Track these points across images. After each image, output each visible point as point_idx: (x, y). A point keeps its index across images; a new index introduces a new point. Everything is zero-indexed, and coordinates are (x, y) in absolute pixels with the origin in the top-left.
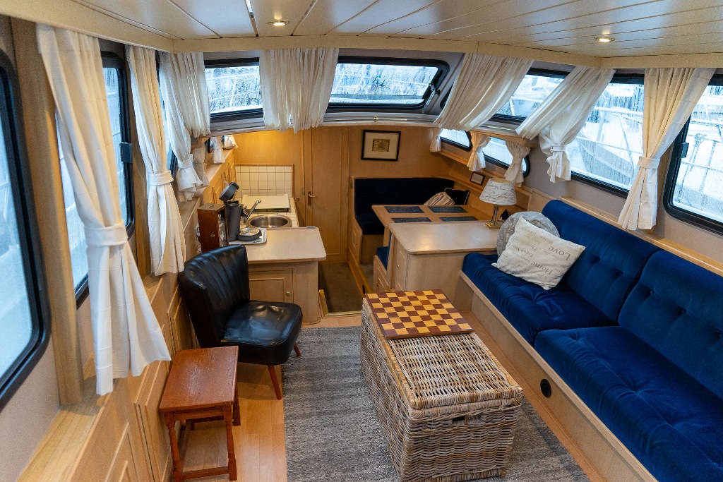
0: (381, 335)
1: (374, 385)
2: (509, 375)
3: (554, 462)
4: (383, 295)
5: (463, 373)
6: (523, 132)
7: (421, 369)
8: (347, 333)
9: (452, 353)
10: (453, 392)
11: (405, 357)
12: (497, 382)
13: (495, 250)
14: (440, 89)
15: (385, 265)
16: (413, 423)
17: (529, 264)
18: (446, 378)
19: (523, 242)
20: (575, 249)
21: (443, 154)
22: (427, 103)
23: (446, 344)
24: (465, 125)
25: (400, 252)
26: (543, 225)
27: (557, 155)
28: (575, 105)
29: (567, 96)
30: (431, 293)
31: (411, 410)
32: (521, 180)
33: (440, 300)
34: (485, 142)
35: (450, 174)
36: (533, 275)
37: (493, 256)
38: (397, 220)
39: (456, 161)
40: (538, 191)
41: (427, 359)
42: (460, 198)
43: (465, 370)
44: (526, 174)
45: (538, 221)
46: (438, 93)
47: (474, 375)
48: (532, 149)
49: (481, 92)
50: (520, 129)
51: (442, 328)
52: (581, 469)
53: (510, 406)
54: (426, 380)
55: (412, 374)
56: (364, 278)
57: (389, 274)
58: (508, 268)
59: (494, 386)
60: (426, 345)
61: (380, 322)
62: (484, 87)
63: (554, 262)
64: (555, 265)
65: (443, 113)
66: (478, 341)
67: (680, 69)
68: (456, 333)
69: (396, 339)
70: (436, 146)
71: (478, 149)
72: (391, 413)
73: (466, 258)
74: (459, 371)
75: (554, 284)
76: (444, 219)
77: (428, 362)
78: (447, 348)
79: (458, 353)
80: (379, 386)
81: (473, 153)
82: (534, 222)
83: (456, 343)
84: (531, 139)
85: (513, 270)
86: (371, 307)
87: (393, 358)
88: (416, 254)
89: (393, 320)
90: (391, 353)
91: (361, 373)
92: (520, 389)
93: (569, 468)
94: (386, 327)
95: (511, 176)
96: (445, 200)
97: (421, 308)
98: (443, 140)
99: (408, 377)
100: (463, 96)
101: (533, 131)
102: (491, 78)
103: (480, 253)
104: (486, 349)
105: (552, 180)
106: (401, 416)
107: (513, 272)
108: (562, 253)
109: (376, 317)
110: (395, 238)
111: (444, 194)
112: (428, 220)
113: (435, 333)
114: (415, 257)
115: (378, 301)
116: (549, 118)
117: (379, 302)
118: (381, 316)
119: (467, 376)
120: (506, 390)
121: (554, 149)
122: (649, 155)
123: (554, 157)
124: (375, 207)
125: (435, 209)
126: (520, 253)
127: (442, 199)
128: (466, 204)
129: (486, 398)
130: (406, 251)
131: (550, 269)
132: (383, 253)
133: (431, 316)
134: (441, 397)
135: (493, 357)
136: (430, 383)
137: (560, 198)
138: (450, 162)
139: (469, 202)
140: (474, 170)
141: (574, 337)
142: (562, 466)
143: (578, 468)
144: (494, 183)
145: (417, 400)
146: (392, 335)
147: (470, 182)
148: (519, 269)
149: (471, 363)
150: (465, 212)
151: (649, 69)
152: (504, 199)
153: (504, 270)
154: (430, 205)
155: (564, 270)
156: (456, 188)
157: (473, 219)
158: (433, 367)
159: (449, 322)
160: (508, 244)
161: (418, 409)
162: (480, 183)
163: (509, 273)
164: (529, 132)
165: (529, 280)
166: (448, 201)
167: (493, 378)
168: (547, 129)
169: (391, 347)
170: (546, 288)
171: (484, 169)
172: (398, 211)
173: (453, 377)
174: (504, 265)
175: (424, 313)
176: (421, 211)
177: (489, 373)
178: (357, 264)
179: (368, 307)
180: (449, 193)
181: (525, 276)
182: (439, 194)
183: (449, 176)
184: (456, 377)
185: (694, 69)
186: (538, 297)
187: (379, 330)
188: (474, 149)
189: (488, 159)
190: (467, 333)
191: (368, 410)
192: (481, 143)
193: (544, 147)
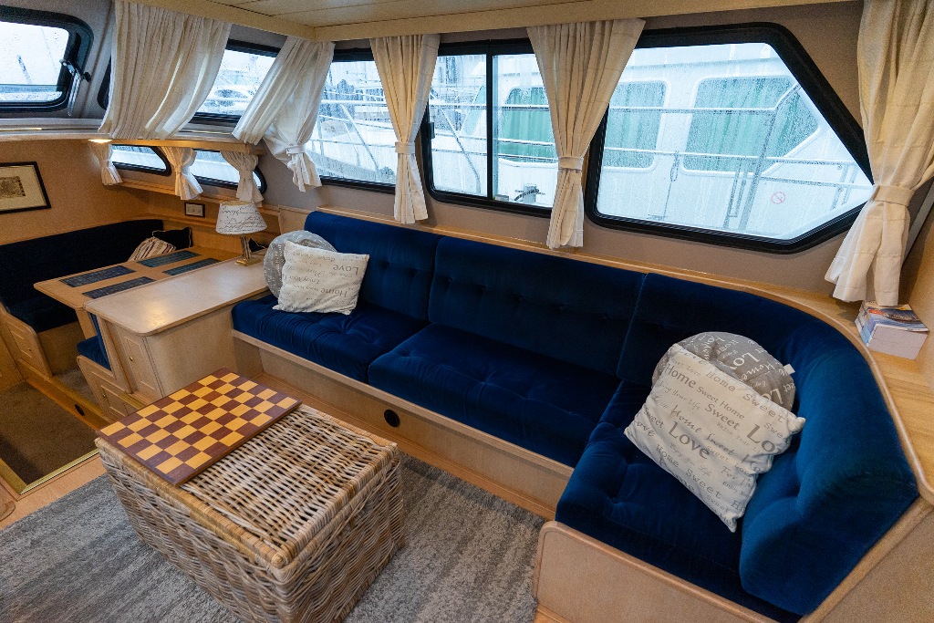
0: (164, 484)
1: (182, 556)
2: (373, 436)
3: (437, 490)
4: (132, 416)
5: (319, 467)
6: (243, 134)
7: (260, 498)
8: (84, 499)
9: (290, 448)
10: (323, 503)
11: (224, 497)
12: (365, 453)
13: (268, 290)
14: (88, 69)
15: (106, 364)
16: (285, 587)
17: (319, 293)
18: (303, 488)
19: (301, 270)
20: (360, 260)
21: (126, 185)
22: (73, 97)
23: (275, 440)
24: (157, 130)
25: (125, 340)
26: (315, 243)
27: (297, 158)
28: (298, 94)
29: (287, 80)
30: (212, 379)
31: (278, 573)
32: (260, 198)
33: (232, 383)
34: (190, 159)
35: (151, 212)
36: (329, 303)
37: (268, 298)
38: (94, 295)
39: (153, 192)
40: (284, 207)
41: (260, 479)
42: (180, 239)
43: (319, 461)
44: (263, 189)
45: (308, 240)
46: (88, 77)
47: (334, 461)
48: (260, 156)
49: (166, 75)
50: (238, 131)
51: (259, 421)
52: (460, 480)
53: (391, 471)
54: (277, 512)
55: (249, 515)
56: (72, 395)
57: (120, 376)
58: (295, 306)
59: (366, 460)
60: (247, 458)
61: (150, 466)
62: (168, 67)
63: (343, 282)
64: (347, 284)
65: (110, 113)
66: (314, 413)
67: (407, 37)
68: (281, 418)
69: (194, 476)
70: (113, 177)
71: (183, 170)
72: (238, 584)
73: (234, 313)
74: (313, 467)
75: (353, 306)
76: (173, 273)
77: (263, 482)
78: (279, 445)
79: (297, 443)
80: (192, 554)
81: (178, 176)
82: (304, 242)
83: (287, 430)
84: (256, 144)
85: (303, 305)
86: (120, 448)
87: (205, 510)
88: (157, 333)
89: (174, 449)
90: (197, 504)
91: (145, 547)
92: (394, 444)
93: (451, 487)
94: (166, 467)
95: (245, 194)
96: (159, 248)
97: (209, 408)
98: (119, 167)
99: (248, 526)
100: (137, 83)
101: (255, 132)
102: (173, 53)
103: (252, 299)
104: (328, 418)
105: (302, 189)
106: (261, 584)
107: (304, 308)
108: (348, 269)
109: (139, 461)
110: (106, 322)
111: (154, 239)
112: (146, 280)
113: (252, 434)
114: (157, 337)
115: (127, 433)
116: (271, 114)
117: (131, 432)
118: (145, 454)
119: (326, 467)
120: (381, 456)
121: (291, 151)
122: (405, 138)
123: (295, 161)
124: (39, 286)
125: (149, 263)
126: (304, 284)
127: (154, 247)
128: (192, 245)
129: (365, 480)
130: (138, 335)
131: (344, 290)
132: (94, 349)
133: (232, 412)
134: (312, 521)
135: (342, 422)
136: (285, 512)
137: (318, 209)
138: (144, 195)
139: (195, 241)
140: (188, 197)
141: (405, 353)
142: (445, 488)
143: (458, 480)
144: (229, 208)
145: (282, 552)
146: (185, 475)
147: (185, 217)
148: (309, 303)
149: (321, 447)
150: (195, 255)
151: (374, 39)
152: (250, 225)
153: (291, 310)
154: (139, 259)
155: (358, 287)
156: (168, 228)
157: (211, 261)
158: (275, 485)
159: (263, 407)
160: (283, 278)
161: (290, 562)
162: (201, 214)
163: (298, 311)
164: (250, 135)
165: (325, 311)
166: (164, 247)
167: (358, 450)
168: (271, 128)
169: (193, 494)
170: (347, 313)
171: (201, 195)
172: (88, 280)
173: (311, 480)
174: (289, 304)
175: (219, 413)
176: (129, 271)
177: (350, 446)
178: (46, 378)
179: (114, 451)
180: (162, 237)
181: (319, 308)
182: (147, 241)
183: (150, 215)
184: (314, 479)
185: (422, 35)
186: (345, 326)
187: (156, 479)
188: (177, 170)
189: (201, 181)
190: (294, 409)
191: (187, 595)
192: (183, 161)
193: (276, 151)
